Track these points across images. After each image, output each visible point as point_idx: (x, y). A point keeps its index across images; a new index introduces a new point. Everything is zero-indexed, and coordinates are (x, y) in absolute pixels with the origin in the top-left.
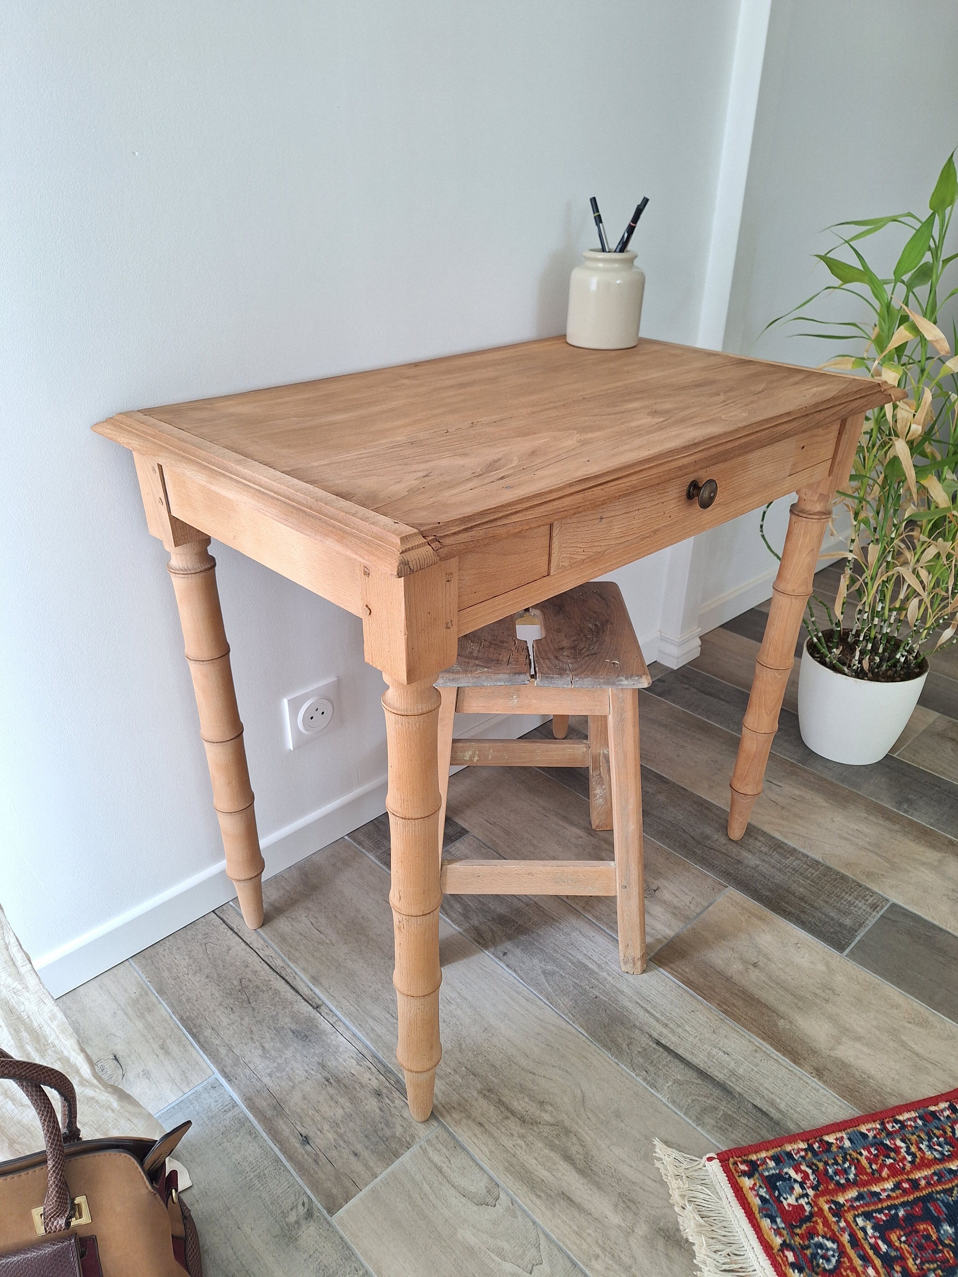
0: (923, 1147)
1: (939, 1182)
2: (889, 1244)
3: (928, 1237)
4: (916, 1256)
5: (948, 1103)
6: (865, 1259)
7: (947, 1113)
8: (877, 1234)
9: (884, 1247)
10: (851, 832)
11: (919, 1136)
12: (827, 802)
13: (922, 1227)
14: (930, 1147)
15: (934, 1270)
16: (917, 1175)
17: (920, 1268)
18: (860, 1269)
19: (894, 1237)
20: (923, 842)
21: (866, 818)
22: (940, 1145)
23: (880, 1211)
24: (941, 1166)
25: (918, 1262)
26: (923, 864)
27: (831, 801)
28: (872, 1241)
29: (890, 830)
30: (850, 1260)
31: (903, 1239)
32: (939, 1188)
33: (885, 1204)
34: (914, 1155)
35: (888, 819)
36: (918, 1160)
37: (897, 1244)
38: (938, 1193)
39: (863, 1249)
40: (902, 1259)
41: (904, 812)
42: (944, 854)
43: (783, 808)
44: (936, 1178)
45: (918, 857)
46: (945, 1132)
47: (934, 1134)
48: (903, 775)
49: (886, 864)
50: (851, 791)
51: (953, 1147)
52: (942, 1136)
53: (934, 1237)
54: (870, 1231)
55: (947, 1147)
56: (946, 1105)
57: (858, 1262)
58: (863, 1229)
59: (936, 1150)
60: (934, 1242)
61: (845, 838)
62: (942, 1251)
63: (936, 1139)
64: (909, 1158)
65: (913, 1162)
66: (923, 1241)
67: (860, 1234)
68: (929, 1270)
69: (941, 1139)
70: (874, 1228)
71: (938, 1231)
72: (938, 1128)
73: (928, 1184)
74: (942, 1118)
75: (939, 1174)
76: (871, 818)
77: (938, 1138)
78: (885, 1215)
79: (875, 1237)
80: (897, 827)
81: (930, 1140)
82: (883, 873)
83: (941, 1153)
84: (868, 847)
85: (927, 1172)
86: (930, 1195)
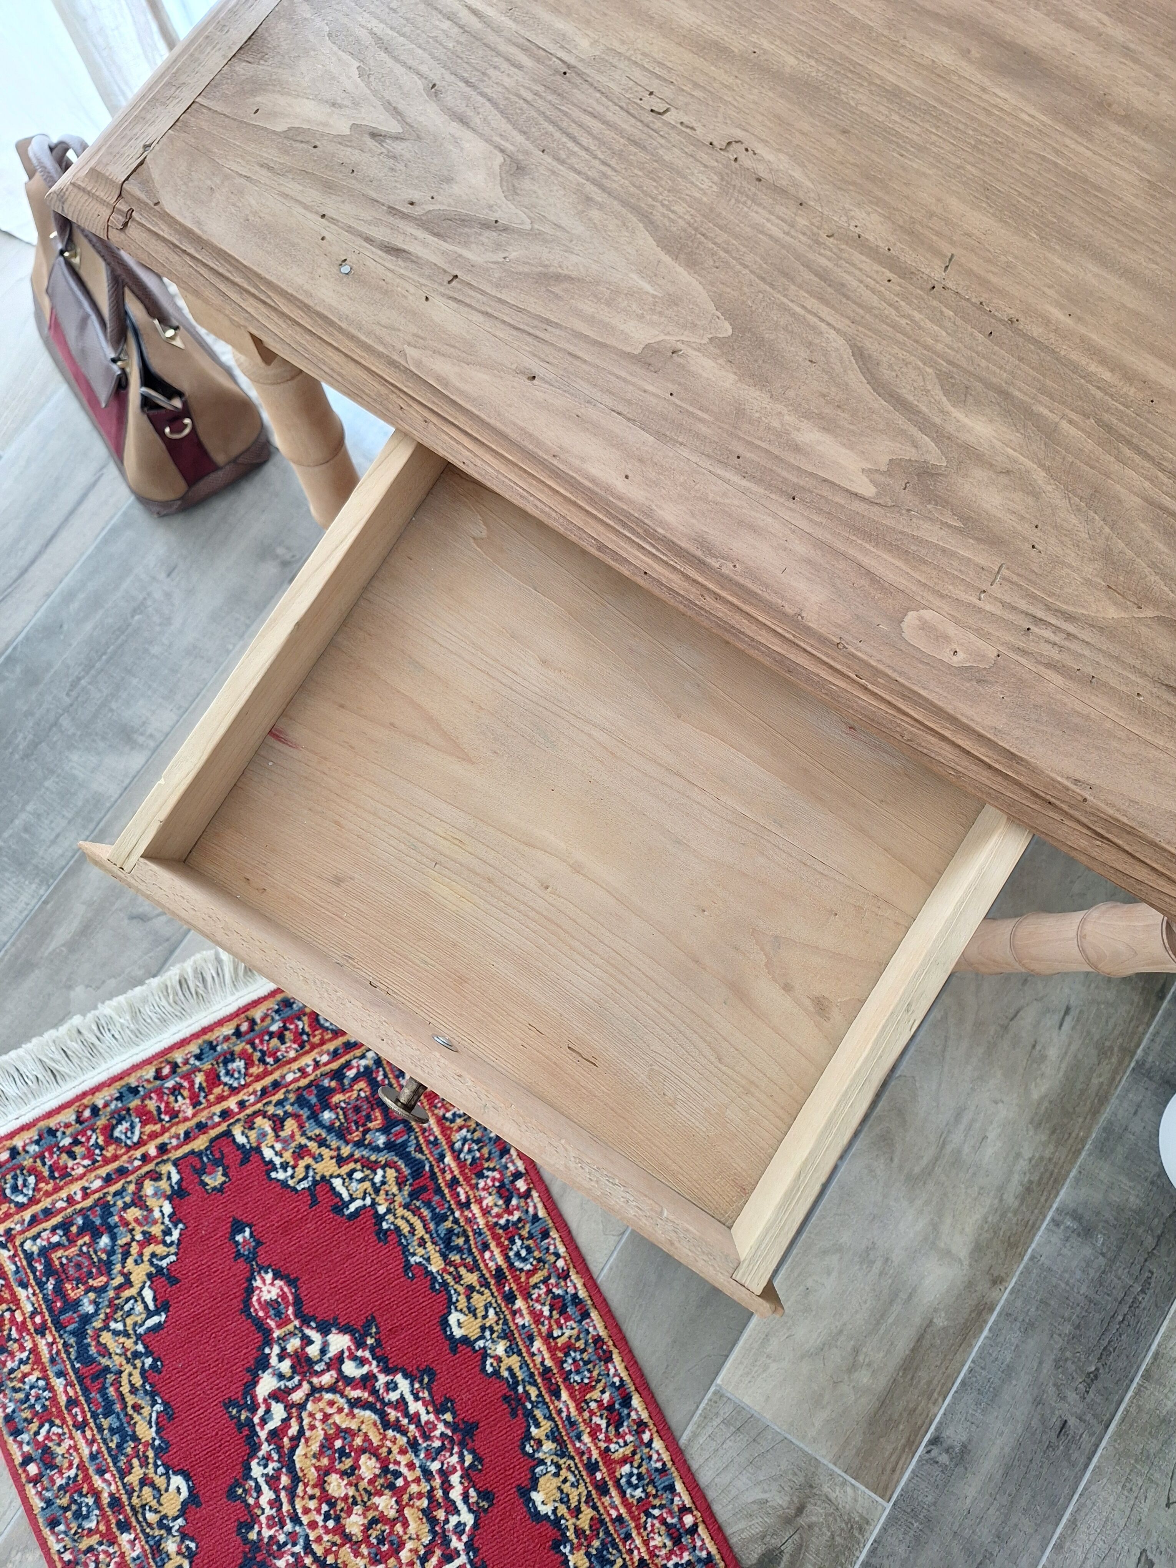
0: (464, 1131)
1: (428, 1142)
2: (355, 1079)
3: (369, 1118)
4: (348, 1104)
5: (523, 1171)
6: (335, 1055)
7: (512, 1168)
8: (362, 1070)
9: (351, 1073)
10: (977, 1125)
11: (475, 1131)
12: (1042, 1098)
13: (378, 1114)
14: (465, 1140)
15: (337, 1118)
16: (432, 1121)
17: (337, 1106)
18: (325, 1047)
19: (362, 1084)
20: (985, 1235)
21: (1018, 1155)
22: (470, 1151)
23: (385, 1076)
24: (446, 1147)
25: (343, 1105)
26: (935, 1226)
27: (1046, 1104)
28: (354, 1063)
29: (1001, 1189)
30: (330, 1040)
31: (363, 1094)
32: (422, 1141)
33: (394, 1081)
34: (452, 1121)
35: (1028, 1190)
36: (448, 1124)
37: (356, 1087)
38: (416, 1138)
39: (346, 1053)
40: (343, 1091)
41: (1053, 1220)
42: (966, 1262)
43: (1005, 1028)
44: (432, 1138)
45: (948, 1220)
46: (488, 1160)
47: (482, 1147)
48: (1159, 1237)
49: (917, 1170)
50: (1084, 1141)
51: (471, 1164)
52: (482, 1155)
53: (370, 1125)
54: (363, 1062)
55: (469, 1158)
56: (521, 1168)
57: (331, 1046)
58: (363, 1057)
59: (463, 1145)
60: (364, 1125)
61: (958, 1116)
62: (357, 1129)
63: (476, 1147)
64: (449, 1115)
65: (444, 1117)
66: (364, 1113)
67: (358, 1052)
68: (337, 1114)
69: (478, 1155)
70: (367, 1068)
71: (378, 1130)
72: (490, 1153)
73: (424, 1130)
74: (504, 1160)
75: (436, 1143)
76: (1022, 1164)
77: (479, 1150)
78: (383, 1080)
79: (358, 1066)
80: (1010, 1200)
81: (474, 1141)
82: (896, 1161)
83: (461, 1151)
84: (949, 1148)
85: (437, 1130)
86: (410, 1129)
